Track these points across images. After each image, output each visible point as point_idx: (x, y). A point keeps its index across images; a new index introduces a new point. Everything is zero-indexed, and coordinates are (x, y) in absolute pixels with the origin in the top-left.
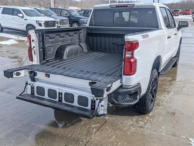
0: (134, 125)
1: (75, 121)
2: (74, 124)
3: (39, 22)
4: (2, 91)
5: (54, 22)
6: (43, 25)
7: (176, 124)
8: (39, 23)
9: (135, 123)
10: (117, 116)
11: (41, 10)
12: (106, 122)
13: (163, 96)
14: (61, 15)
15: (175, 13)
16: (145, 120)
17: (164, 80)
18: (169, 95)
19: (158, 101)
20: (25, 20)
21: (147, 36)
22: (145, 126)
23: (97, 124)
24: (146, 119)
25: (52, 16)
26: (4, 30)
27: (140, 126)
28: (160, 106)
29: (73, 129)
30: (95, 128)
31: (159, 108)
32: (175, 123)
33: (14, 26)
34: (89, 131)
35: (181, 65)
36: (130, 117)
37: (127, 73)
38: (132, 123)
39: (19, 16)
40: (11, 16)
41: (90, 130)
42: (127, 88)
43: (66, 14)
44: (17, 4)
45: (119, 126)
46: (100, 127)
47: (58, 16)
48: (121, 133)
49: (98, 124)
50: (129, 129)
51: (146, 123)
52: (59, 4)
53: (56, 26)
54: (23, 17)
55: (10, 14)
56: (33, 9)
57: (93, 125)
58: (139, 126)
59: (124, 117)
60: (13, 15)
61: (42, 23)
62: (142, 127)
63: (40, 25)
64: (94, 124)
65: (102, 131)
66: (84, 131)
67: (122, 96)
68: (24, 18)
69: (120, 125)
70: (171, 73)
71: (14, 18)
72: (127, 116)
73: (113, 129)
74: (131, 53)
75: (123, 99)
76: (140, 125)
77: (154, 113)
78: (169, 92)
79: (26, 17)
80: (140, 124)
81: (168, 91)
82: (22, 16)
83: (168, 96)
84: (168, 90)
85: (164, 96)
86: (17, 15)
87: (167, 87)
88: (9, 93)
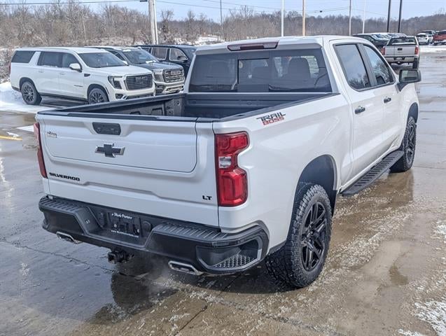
0: (267, 315)
1: (139, 308)
2: (134, 313)
3: (116, 79)
4: (4, 240)
5: (149, 76)
6: (123, 85)
7: (363, 312)
8: (115, 82)
9: (270, 311)
10: (234, 294)
11: (123, 53)
12: (206, 308)
13: (354, 243)
14: (167, 60)
15: (440, 37)
16: (296, 303)
17: (369, 205)
18: (367, 241)
19: (338, 256)
20: (86, 75)
21: (281, 116)
22: (292, 317)
23: (186, 312)
24: (297, 300)
25: (147, 62)
26: (44, 99)
27: (279, 318)
28: (339, 267)
29: (128, 325)
30: (178, 323)
31: (336, 273)
32: (362, 309)
33: (63, 91)
34: (161, 330)
35: (421, 166)
36: (263, 295)
37: (227, 202)
38: (262, 309)
39: (72, 69)
40: (56, 68)
41: (166, 327)
42: (229, 235)
43: (179, 57)
44: (84, 37)
45: (231, 318)
46: (190, 319)
47: (161, 61)
48: (232, 334)
49: (185, 314)
50: (253, 324)
51: (294, 310)
52: (176, 32)
53: (154, 85)
54: (80, 71)
55: (54, 65)
56: (104, 51)
57: (175, 317)
58: (276, 317)
59: (250, 295)
60: (60, 66)
61: (122, 81)
62: (283, 318)
63: (117, 85)
64: (178, 313)
65: (190, 330)
66: (152, 330)
67: (219, 253)
68: (84, 72)
69: (236, 314)
70: (392, 186)
71: (62, 73)
72: (257, 293)
73: (217, 324)
74: (230, 157)
75: (224, 259)
76: (279, 315)
77: (320, 284)
78: (370, 234)
79: (87, 69)
80: (280, 311)
81: (369, 232)
82: (79, 68)
83: (366, 244)
84: (370, 229)
85: (356, 245)
86: (67, 66)
87: (369, 222)
88: (17, 244)
